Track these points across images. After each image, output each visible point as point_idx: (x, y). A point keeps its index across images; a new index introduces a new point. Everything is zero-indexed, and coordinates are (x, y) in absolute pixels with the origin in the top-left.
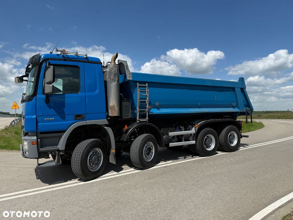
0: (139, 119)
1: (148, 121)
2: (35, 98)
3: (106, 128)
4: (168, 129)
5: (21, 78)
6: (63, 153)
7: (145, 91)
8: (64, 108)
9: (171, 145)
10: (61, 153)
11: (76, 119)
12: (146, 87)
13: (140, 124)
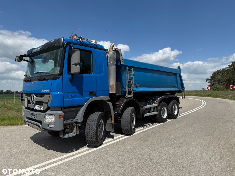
0: (128, 95)
1: (133, 97)
2: (61, 76)
3: (108, 102)
4: (142, 103)
5: (21, 57)
6: (81, 125)
7: (131, 73)
8: (83, 86)
9: (146, 115)
10: (79, 125)
11: (90, 96)
12: (131, 70)
13: (128, 99)
